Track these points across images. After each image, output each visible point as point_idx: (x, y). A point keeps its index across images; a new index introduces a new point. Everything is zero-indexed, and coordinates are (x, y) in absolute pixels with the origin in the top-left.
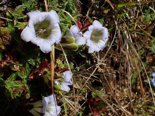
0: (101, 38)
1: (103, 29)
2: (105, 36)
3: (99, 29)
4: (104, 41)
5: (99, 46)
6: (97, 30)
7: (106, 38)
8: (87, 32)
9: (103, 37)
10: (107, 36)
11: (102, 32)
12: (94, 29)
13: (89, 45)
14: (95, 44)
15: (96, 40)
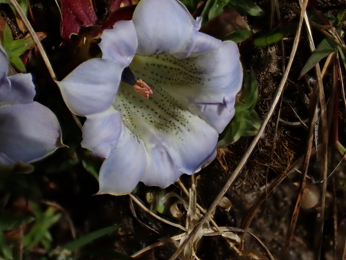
0: (191, 100)
1: (204, 51)
2: (214, 92)
3: (178, 49)
4: (209, 121)
5: (175, 154)
6: (161, 52)
7: (223, 105)
8: (89, 67)
9: (205, 99)
10: (228, 89)
11: (200, 64)
12: (141, 48)
13: (104, 150)
14: (152, 140)
15: (167, 105)
